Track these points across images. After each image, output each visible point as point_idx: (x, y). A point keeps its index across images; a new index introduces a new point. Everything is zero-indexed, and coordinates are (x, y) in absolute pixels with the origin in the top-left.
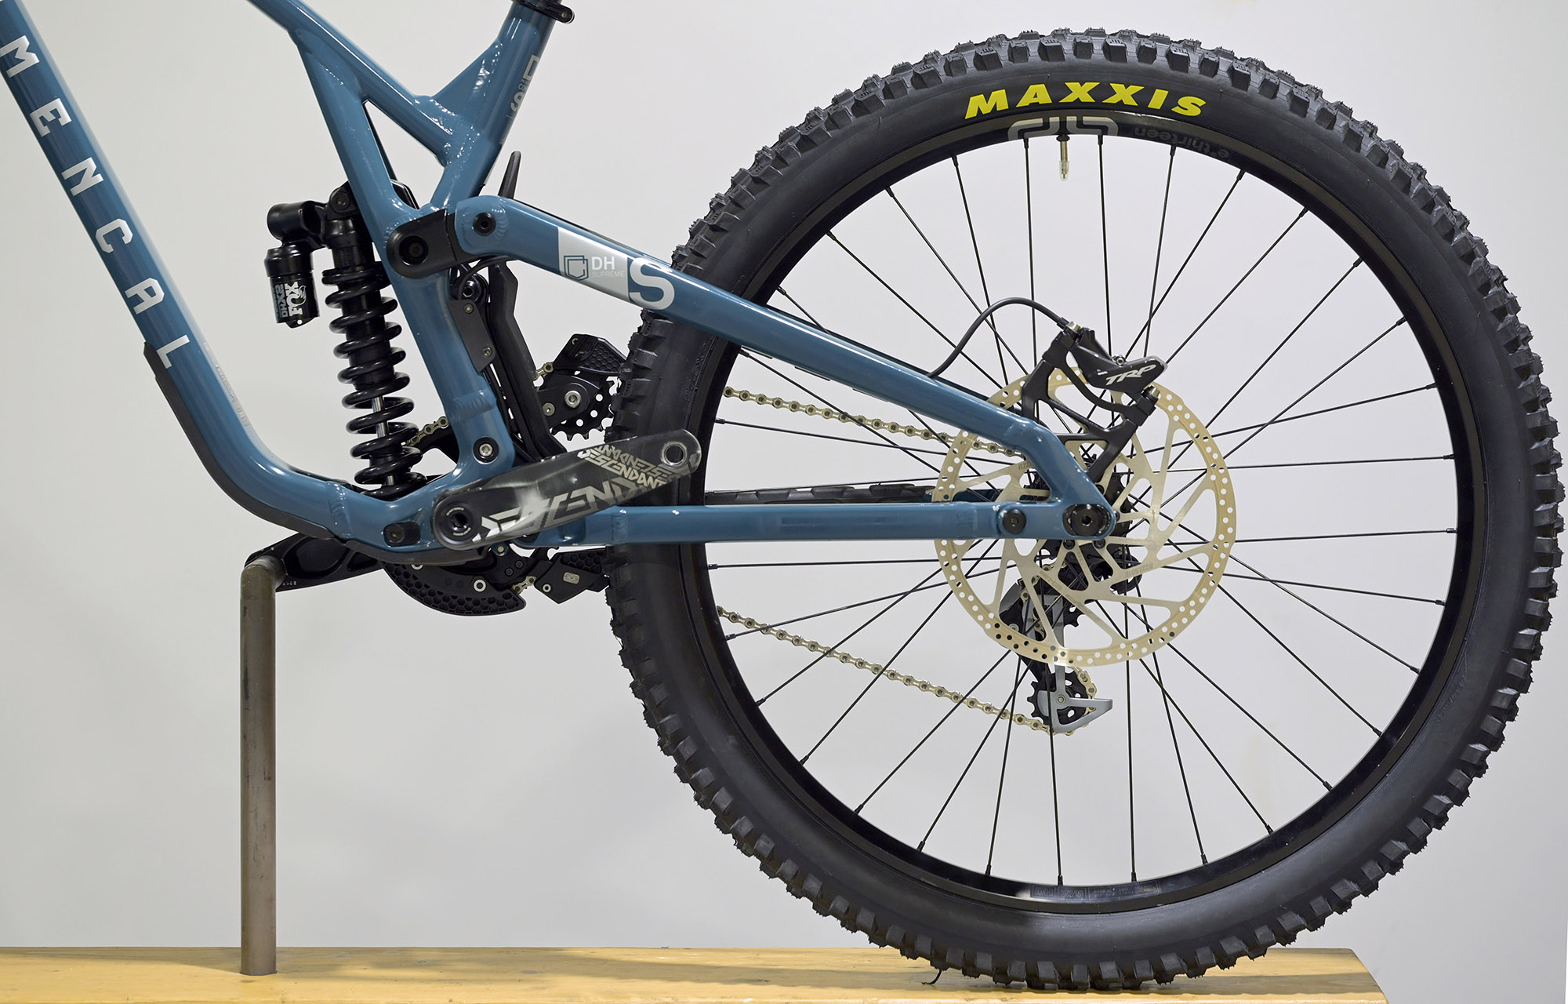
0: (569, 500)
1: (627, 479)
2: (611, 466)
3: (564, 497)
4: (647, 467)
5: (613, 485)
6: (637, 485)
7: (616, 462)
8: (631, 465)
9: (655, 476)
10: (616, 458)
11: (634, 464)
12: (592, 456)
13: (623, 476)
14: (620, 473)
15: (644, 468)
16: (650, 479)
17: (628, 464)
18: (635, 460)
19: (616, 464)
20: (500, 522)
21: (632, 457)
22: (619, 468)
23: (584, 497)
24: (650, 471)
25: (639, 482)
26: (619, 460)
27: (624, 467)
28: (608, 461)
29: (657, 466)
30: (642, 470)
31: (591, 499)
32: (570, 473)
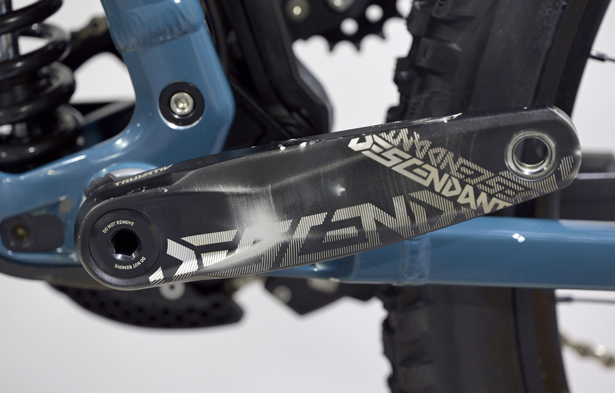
0: (328, 225)
1: (440, 194)
2: (410, 169)
3: (319, 219)
4: (477, 174)
5: (412, 205)
6: (458, 206)
7: (419, 163)
8: (447, 169)
9: (492, 192)
10: (421, 155)
11: (454, 168)
12: (375, 148)
13: (431, 188)
14: (427, 183)
15: (472, 177)
16: (483, 197)
17: (442, 167)
18: (455, 160)
19: (420, 167)
20: (199, 251)
21: (451, 155)
22: (425, 174)
23: (356, 222)
24: (483, 183)
25: (461, 200)
26: (426, 160)
27: (435, 173)
28: (404, 160)
29: (497, 174)
30: (468, 180)
31: (369, 224)
32: (333, 176)
